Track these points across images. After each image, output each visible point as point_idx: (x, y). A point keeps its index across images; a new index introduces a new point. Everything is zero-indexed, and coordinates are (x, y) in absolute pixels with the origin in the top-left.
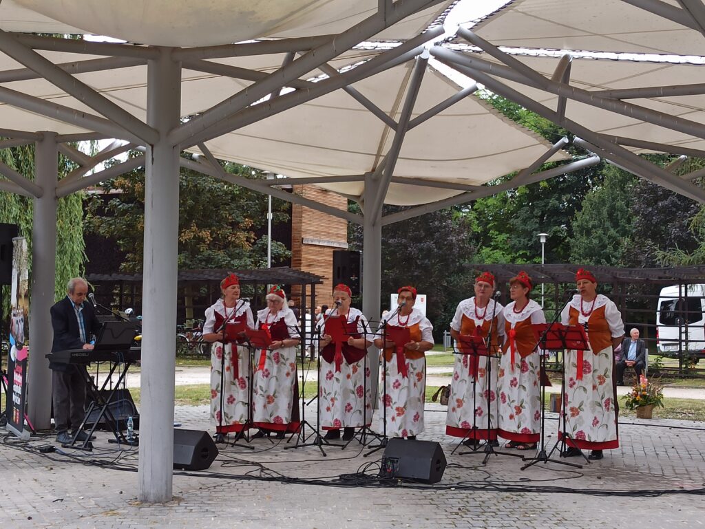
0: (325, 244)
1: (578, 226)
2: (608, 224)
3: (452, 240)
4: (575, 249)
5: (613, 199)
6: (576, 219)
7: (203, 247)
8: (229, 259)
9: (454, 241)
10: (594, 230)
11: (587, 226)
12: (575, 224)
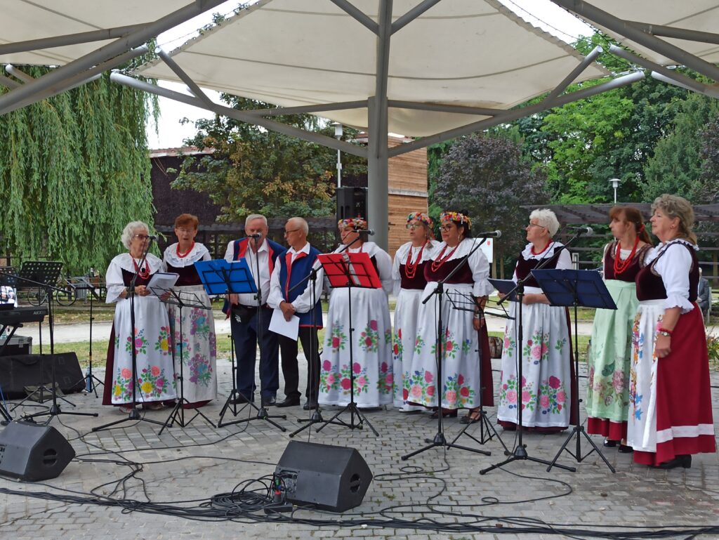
0: (406, 194)
1: (651, 171)
2: (679, 168)
3: (528, 188)
4: (647, 193)
5: (684, 145)
6: (649, 165)
7: (286, 199)
8: (310, 209)
9: (531, 188)
10: (665, 175)
11: (659, 171)
12: (647, 170)
